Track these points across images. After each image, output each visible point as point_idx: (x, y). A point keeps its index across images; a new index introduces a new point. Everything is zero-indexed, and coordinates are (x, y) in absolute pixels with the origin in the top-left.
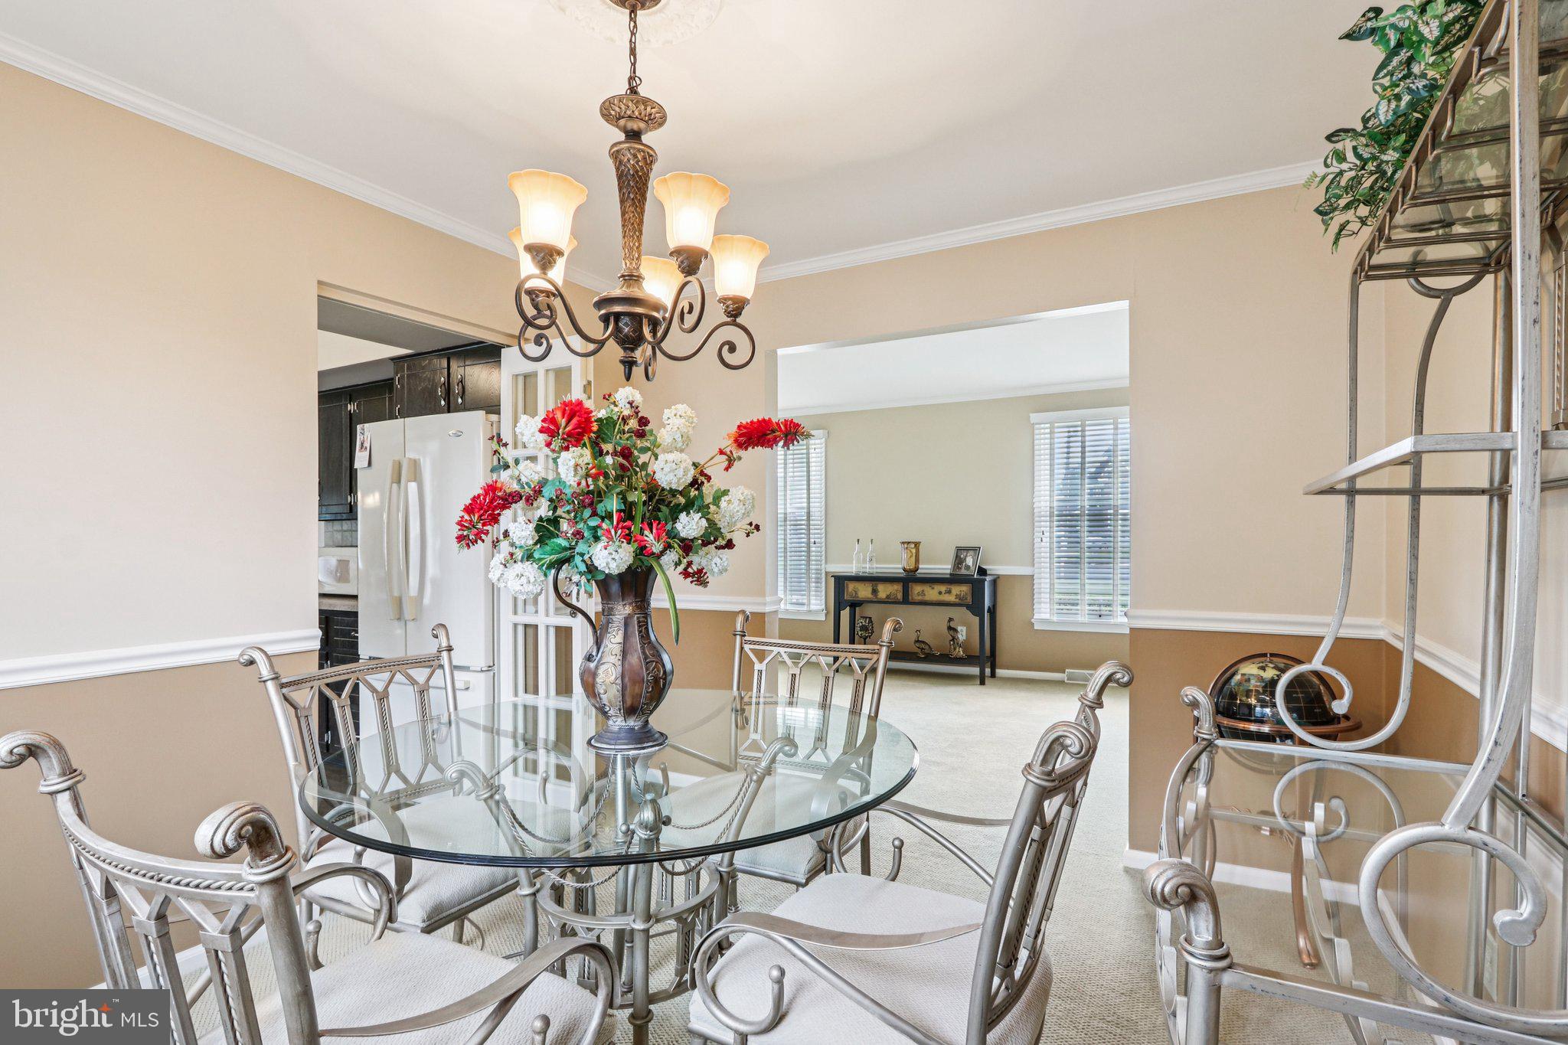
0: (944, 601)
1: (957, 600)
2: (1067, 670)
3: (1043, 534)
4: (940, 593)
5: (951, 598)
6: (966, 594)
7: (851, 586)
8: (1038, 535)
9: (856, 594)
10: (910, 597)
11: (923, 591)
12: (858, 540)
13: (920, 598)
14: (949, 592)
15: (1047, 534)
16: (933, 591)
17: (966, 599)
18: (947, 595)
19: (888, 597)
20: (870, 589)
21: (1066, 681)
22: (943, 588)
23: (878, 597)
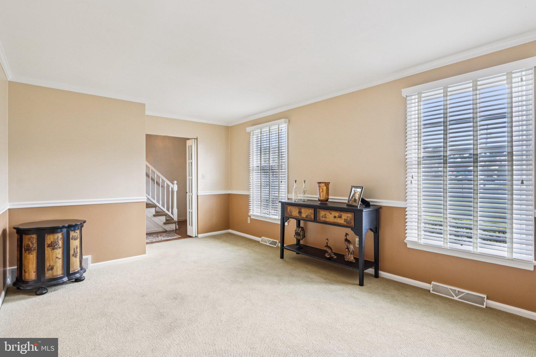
0: (337, 223)
1: (345, 223)
2: (433, 283)
3: (412, 178)
4: (335, 217)
5: (341, 221)
6: (351, 220)
7: (289, 208)
8: (409, 178)
9: (291, 213)
10: (318, 218)
11: (325, 215)
12: (296, 181)
13: (323, 219)
14: (340, 217)
15: (415, 178)
16: (331, 215)
17: (351, 223)
18: (339, 219)
19: (307, 217)
20: (298, 211)
21: (431, 292)
22: (337, 214)
23: (302, 216)
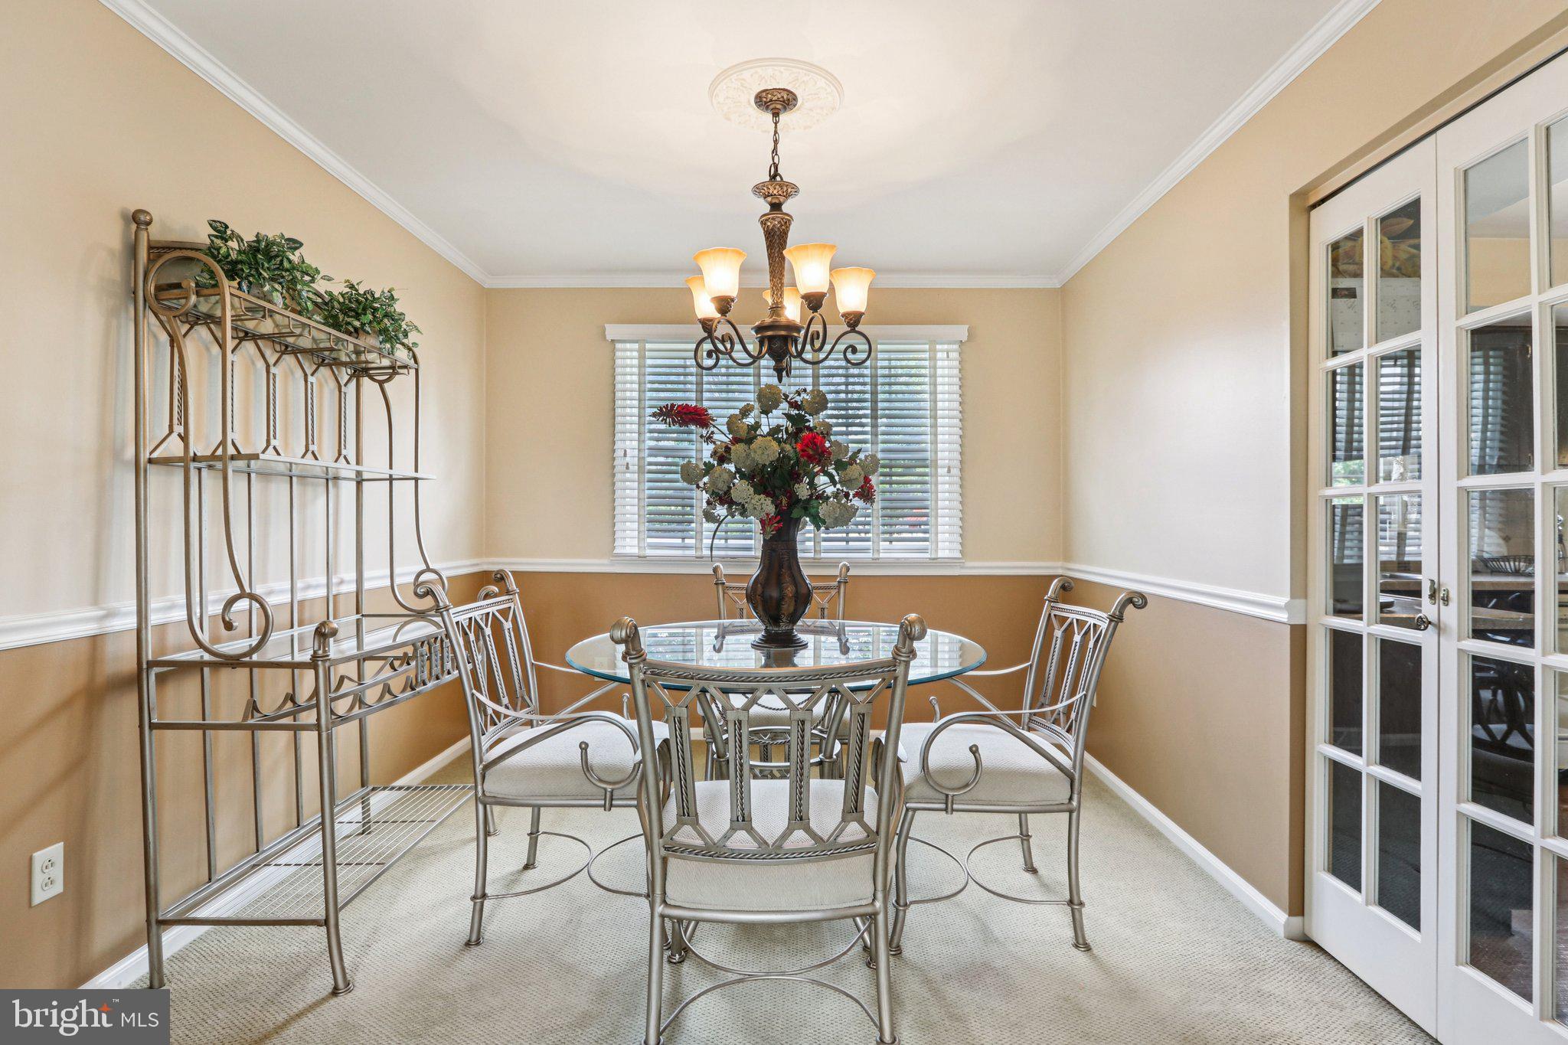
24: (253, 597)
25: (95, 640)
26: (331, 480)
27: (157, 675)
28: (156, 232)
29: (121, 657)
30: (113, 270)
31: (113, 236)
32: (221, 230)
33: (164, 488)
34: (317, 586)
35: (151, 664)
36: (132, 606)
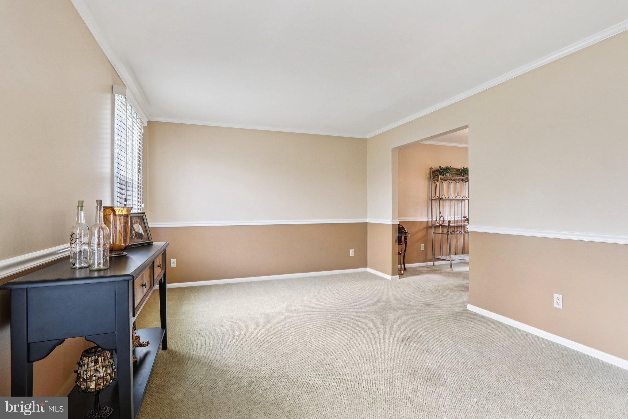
24: (442, 217)
25: (427, 222)
26: (464, 200)
27: (434, 227)
28: (434, 169)
29: (430, 224)
30: (428, 176)
31: (428, 171)
32: (440, 167)
33: (434, 202)
34: (460, 218)
35: (433, 225)
36: (431, 218)
